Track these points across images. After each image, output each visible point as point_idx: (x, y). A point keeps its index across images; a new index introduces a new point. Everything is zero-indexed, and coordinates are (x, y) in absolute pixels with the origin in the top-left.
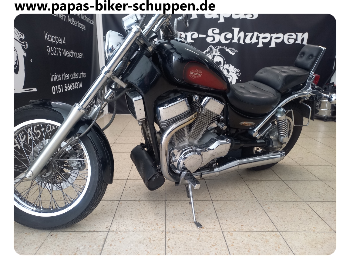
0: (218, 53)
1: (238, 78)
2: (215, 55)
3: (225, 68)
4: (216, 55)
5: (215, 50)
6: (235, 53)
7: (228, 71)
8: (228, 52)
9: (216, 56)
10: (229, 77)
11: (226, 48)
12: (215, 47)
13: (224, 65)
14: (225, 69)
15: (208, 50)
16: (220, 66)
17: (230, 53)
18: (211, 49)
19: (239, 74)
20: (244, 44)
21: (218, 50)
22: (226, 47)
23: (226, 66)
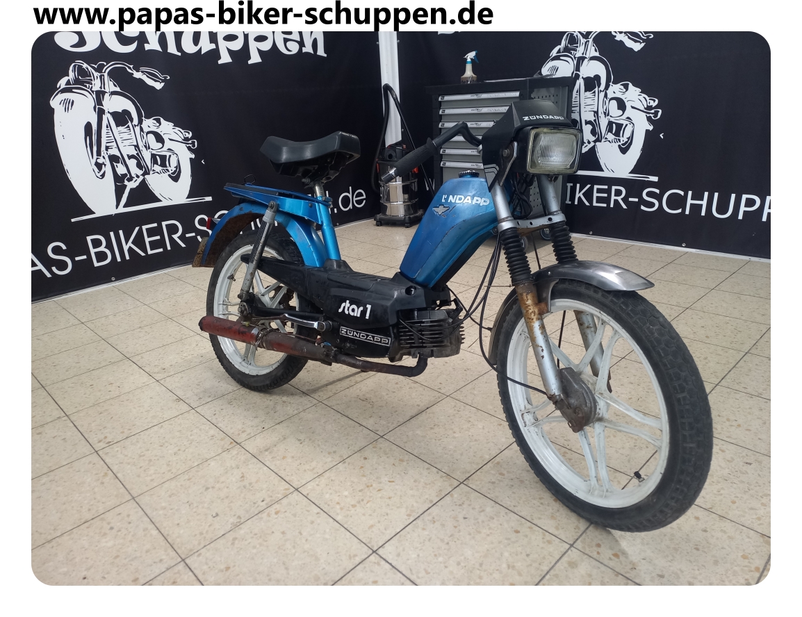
0: (111, 83)
1: (193, 156)
2: (104, 93)
3: (146, 129)
4: (107, 90)
5: (96, 74)
6: (163, 84)
7: (159, 139)
8: (140, 80)
9: (107, 96)
10: (168, 154)
11: (130, 68)
12: (96, 66)
13: (140, 122)
14: (148, 133)
15: (71, 75)
16: (130, 124)
17: (150, 82)
18: (82, 72)
19: (193, 143)
20: (179, 54)
21: (106, 74)
22: (131, 66)
23: (149, 124)
